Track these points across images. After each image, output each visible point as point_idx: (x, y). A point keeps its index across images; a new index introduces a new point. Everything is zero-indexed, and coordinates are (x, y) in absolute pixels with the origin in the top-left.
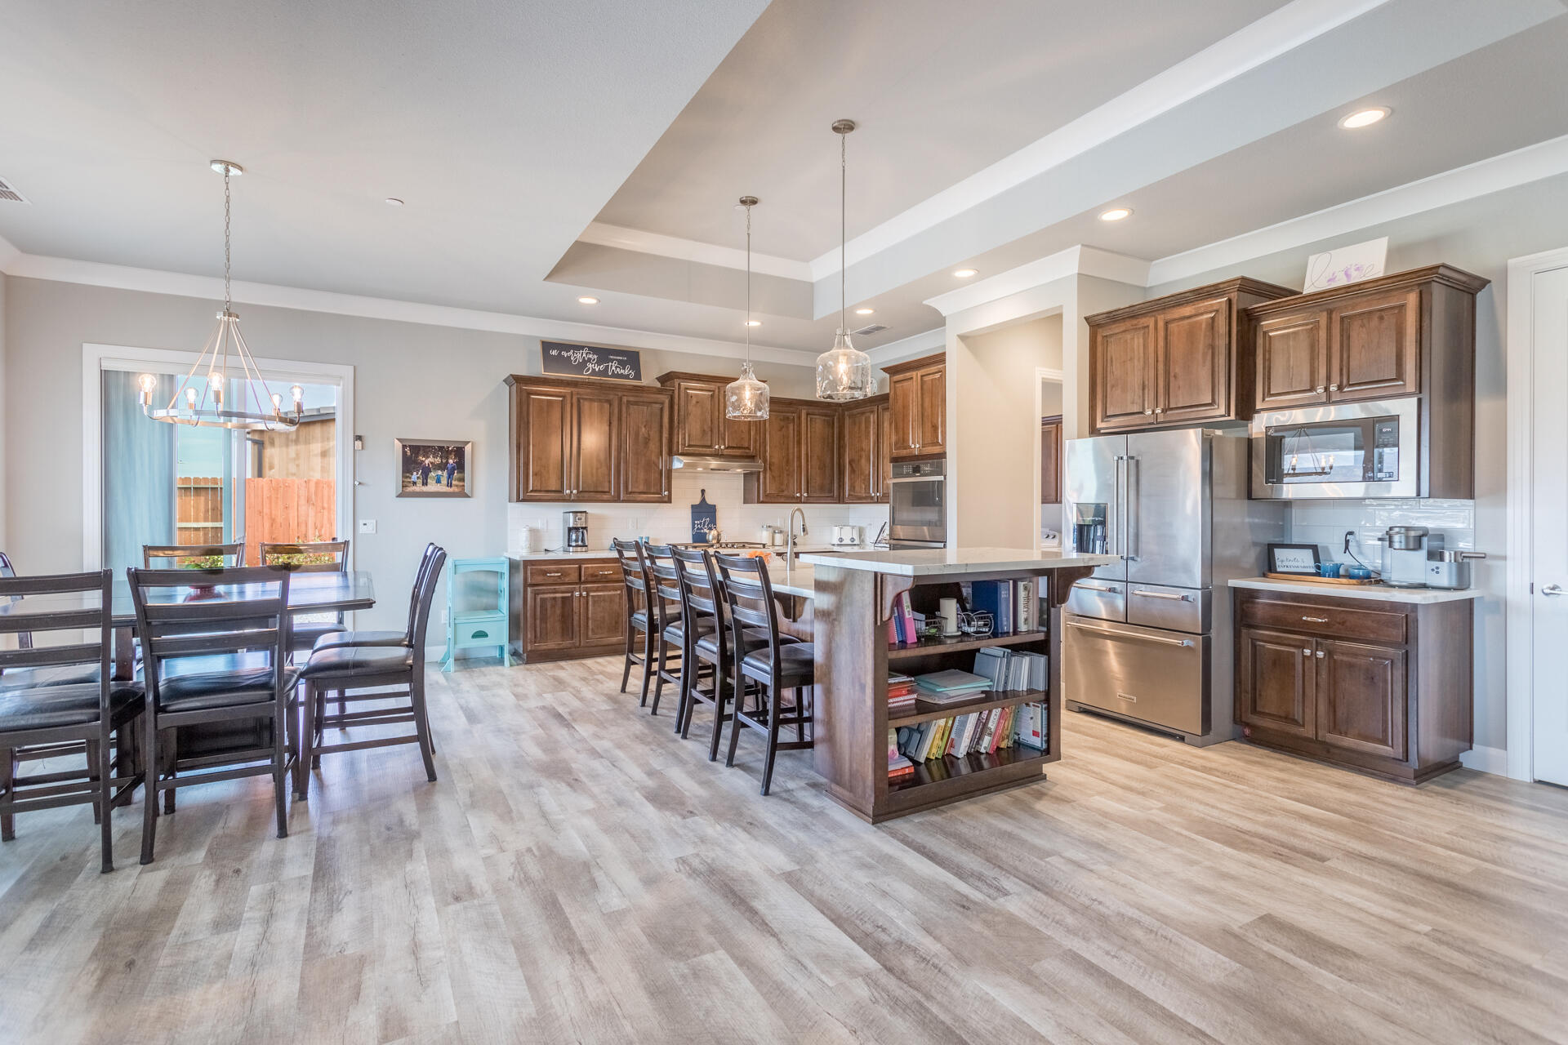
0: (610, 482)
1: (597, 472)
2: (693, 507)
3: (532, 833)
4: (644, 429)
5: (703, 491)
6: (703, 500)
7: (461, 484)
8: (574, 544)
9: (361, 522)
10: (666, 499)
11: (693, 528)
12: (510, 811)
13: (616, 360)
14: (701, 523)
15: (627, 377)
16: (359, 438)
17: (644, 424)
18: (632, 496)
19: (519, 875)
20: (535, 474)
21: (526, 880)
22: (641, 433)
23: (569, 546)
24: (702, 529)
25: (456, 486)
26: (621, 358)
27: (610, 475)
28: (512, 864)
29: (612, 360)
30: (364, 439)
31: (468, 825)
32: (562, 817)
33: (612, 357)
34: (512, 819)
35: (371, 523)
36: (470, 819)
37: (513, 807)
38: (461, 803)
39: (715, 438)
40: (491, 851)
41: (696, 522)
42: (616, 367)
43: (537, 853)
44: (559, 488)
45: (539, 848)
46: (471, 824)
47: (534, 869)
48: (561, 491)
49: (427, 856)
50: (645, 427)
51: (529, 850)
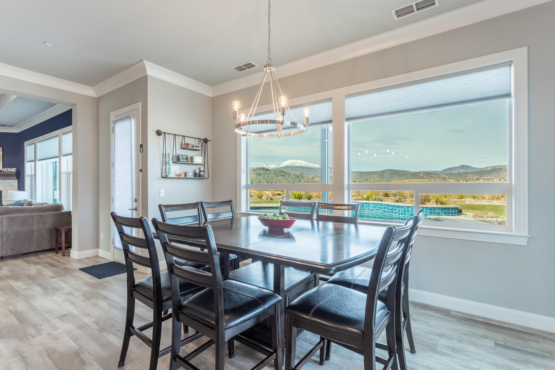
3: (32, 345)
12: (49, 356)
19: (38, 327)
21: (34, 326)
28: (43, 330)
31: (74, 342)
32: (10, 360)
34: (47, 351)
36: (74, 345)
37: (47, 359)
38: (87, 353)
40: (56, 332)
43: (29, 337)
45: (28, 339)
46: (73, 342)
47: (31, 330)
49: (88, 324)
51: (33, 337)
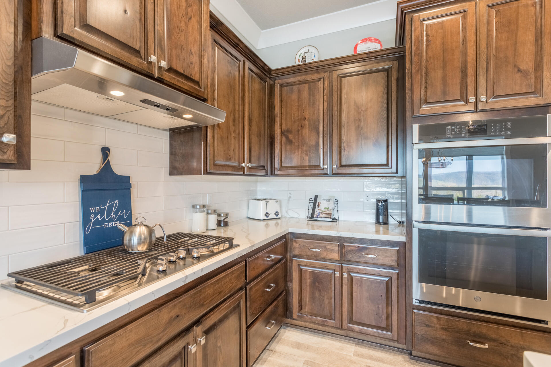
2: (84, 179)
5: (105, 151)
6: (107, 168)
11: (86, 220)
14: (102, 212)
24: (104, 221)
41: (92, 210)
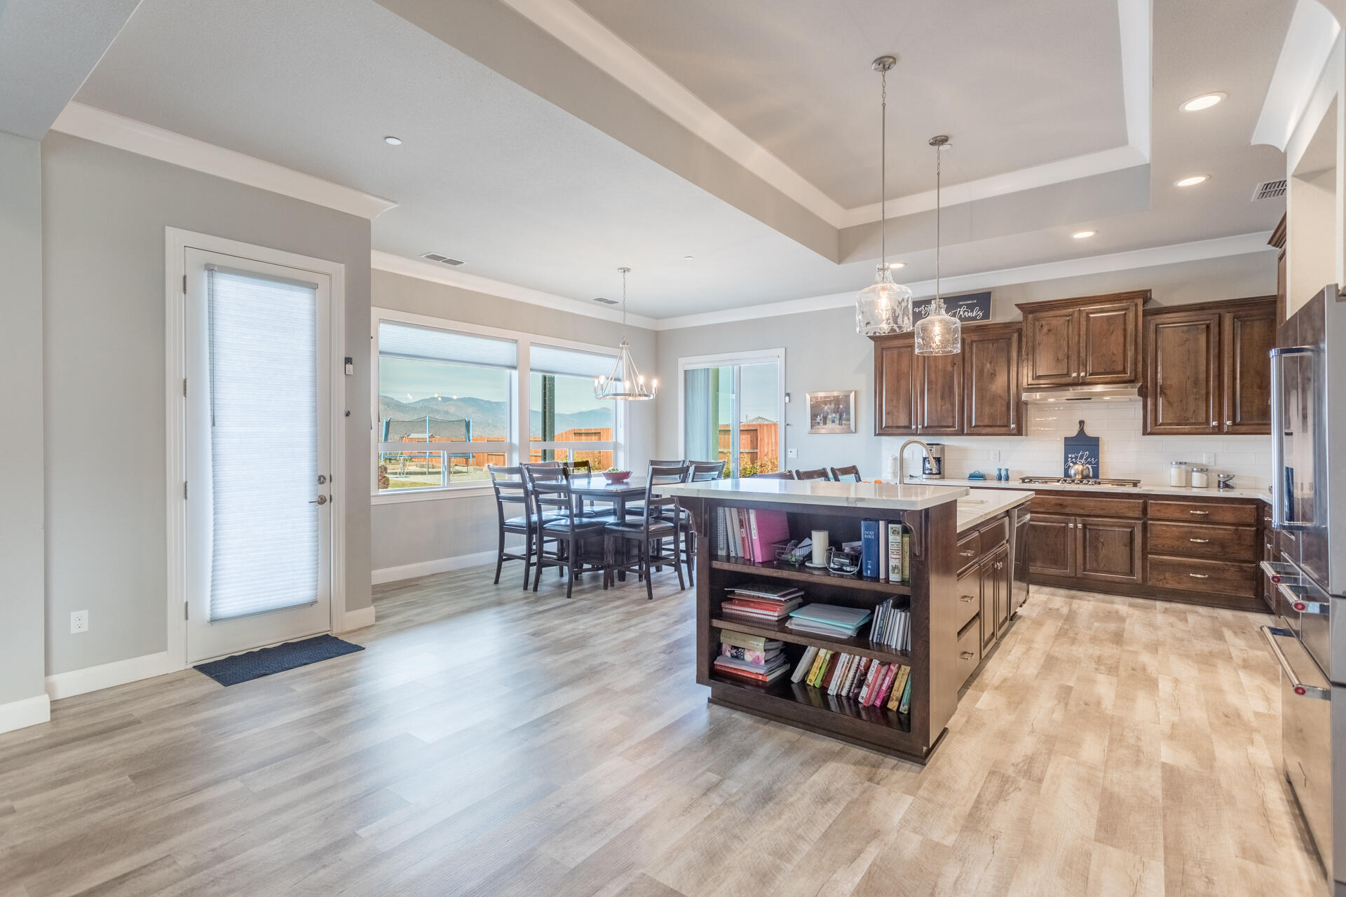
0: (954, 417)
1: (941, 409)
2: (1067, 439)
4: (988, 366)
5: (1082, 423)
6: (1082, 431)
7: (848, 423)
8: (927, 472)
9: (789, 450)
10: (1015, 432)
11: (1066, 460)
13: (965, 305)
14: (1077, 457)
15: (974, 318)
16: (788, 395)
17: (989, 360)
18: (976, 430)
20: (887, 413)
22: (985, 371)
23: (924, 473)
25: (845, 424)
26: (971, 302)
27: (953, 411)
29: (960, 306)
30: (791, 396)
33: (961, 303)
35: (794, 451)
39: (1074, 365)
41: (1070, 456)
42: (964, 312)
44: (907, 424)
48: (909, 427)
50: (990, 363)
